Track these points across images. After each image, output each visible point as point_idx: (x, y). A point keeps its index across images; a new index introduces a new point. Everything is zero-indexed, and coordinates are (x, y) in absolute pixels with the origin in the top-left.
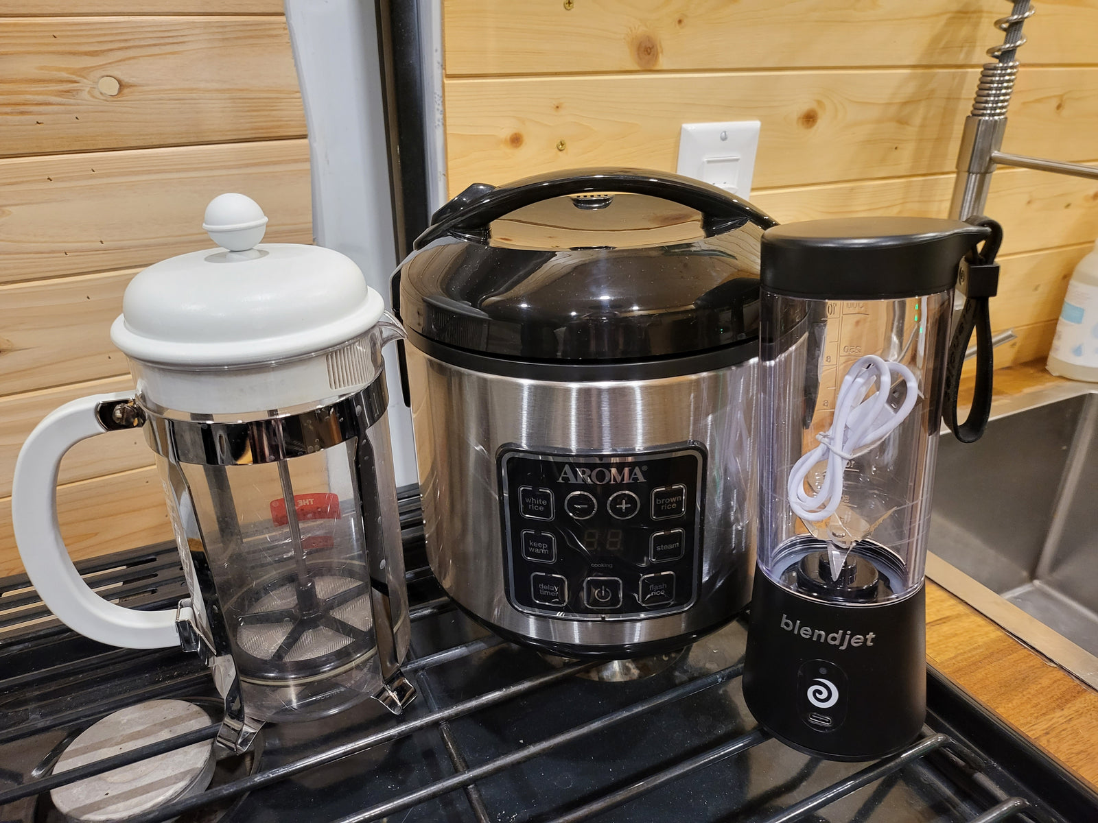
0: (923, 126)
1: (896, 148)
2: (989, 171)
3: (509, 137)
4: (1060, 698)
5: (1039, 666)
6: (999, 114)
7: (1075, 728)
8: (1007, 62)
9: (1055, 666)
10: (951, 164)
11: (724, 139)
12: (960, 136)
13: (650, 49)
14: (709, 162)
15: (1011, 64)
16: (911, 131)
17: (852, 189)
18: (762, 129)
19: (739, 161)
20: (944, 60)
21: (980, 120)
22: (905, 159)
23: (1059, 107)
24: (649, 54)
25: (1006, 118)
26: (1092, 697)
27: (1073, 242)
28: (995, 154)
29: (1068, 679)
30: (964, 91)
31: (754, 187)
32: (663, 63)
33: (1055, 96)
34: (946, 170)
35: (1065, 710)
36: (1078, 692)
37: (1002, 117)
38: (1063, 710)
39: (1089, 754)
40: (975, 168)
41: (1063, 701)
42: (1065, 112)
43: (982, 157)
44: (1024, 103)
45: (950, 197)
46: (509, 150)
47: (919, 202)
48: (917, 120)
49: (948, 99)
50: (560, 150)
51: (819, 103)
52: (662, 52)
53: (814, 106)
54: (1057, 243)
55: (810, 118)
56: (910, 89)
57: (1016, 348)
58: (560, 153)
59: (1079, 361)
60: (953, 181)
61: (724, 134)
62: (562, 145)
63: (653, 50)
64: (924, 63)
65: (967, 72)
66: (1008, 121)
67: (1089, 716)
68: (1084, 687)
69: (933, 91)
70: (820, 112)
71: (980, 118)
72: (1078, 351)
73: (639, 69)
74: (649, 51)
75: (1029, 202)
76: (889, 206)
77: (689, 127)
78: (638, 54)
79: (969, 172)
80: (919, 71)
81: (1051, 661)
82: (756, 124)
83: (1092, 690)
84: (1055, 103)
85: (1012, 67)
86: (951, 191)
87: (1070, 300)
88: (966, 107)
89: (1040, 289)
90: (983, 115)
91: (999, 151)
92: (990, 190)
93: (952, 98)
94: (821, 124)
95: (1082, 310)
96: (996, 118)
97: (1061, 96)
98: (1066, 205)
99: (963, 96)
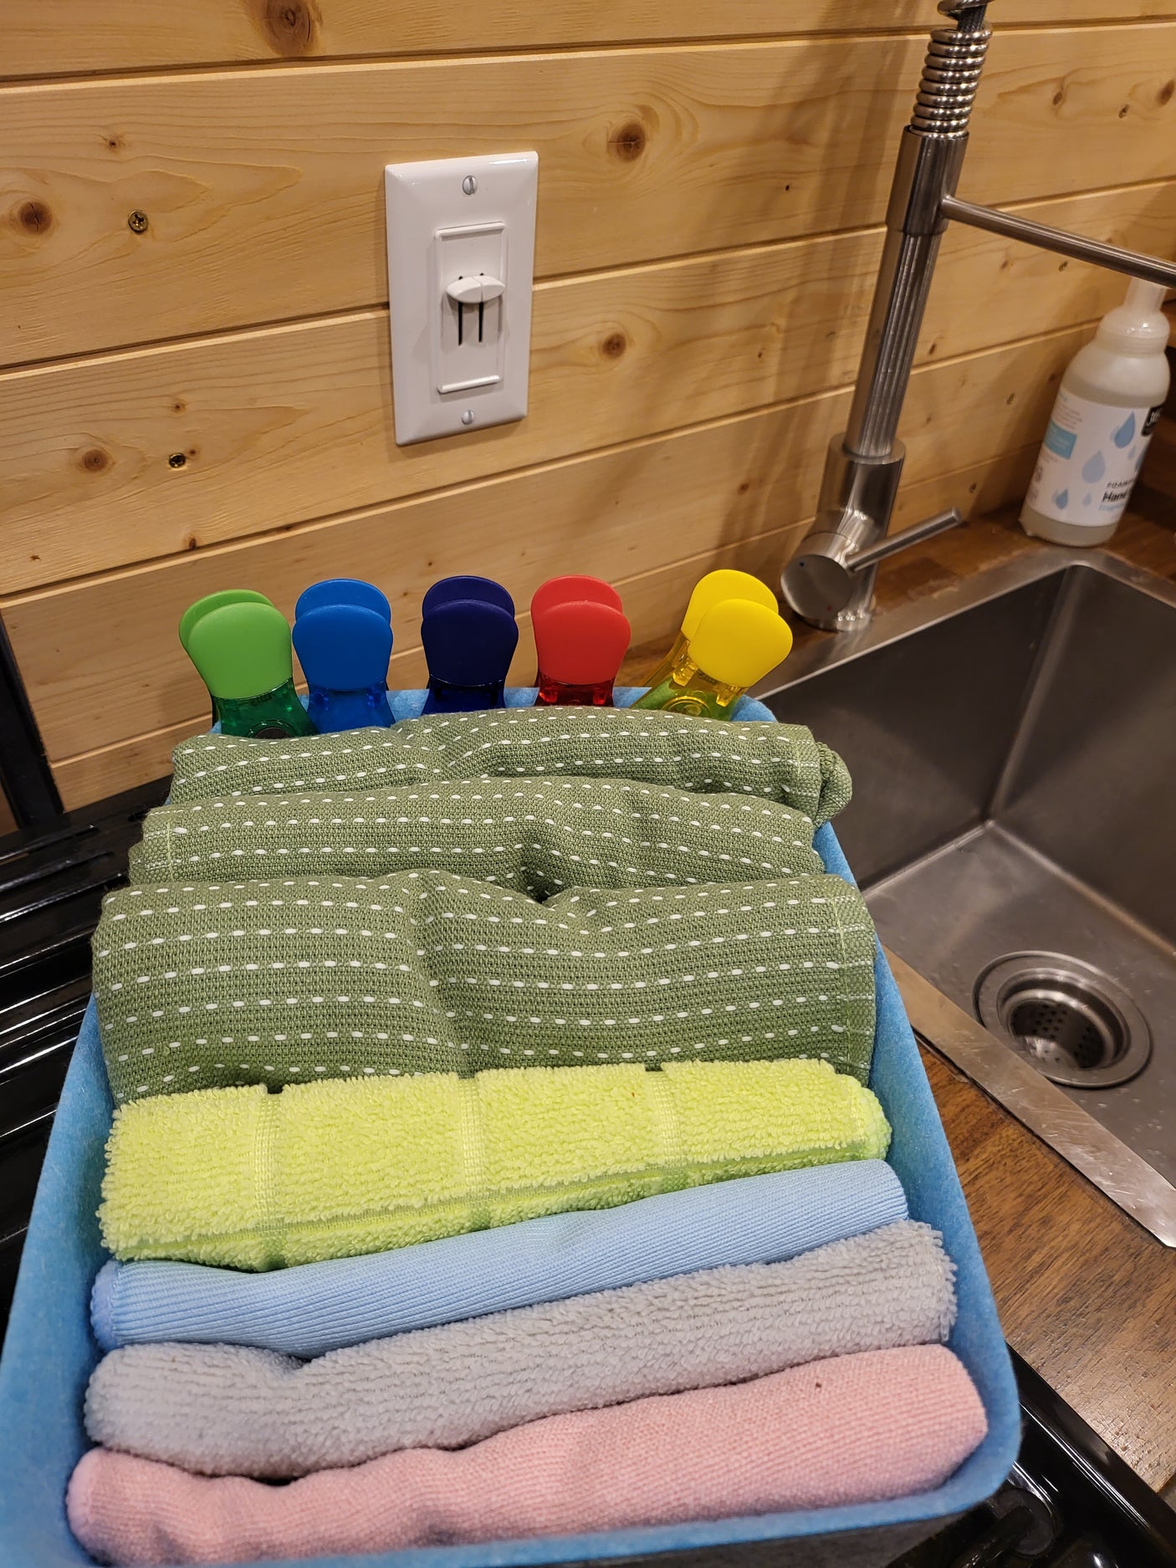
0: (833, 145)
1: (787, 188)
2: (936, 231)
3: (16, 212)
4: (967, 1139)
5: (945, 1083)
6: (956, 129)
7: (981, 1191)
8: (970, 32)
9: (966, 1080)
10: (880, 210)
11: (470, 191)
12: (895, 159)
13: (293, 14)
14: (445, 237)
15: (976, 35)
16: (813, 155)
17: (714, 265)
18: (542, 167)
19: (504, 232)
20: (867, 19)
21: (924, 139)
22: (803, 205)
23: (1058, 99)
24: (293, 25)
25: (966, 135)
26: (1011, 1132)
27: (1069, 323)
28: (947, 200)
29: (982, 1102)
30: (902, 77)
31: (539, 274)
32: (325, 40)
33: (1053, 80)
34: (873, 220)
35: (972, 1160)
36: (993, 1126)
37: (960, 133)
38: (968, 1160)
39: (994, 1237)
40: (915, 225)
41: (971, 1143)
42: (1067, 108)
43: (926, 206)
44: (1000, 95)
45: (877, 267)
46: (25, 239)
47: (829, 279)
48: (823, 135)
49: (876, 92)
50: (139, 232)
51: (646, 111)
52: (320, 20)
53: (637, 117)
54: (1043, 327)
55: (630, 142)
56: (809, 77)
57: (976, 492)
58: (138, 237)
59: (1063, 516)
60: (883, 239)
61: (467, 181)
62: (141, 220)
63: (298, 15)
64: (833, 26)
65: (907, 42)
66: (970, 142)
67: (1002, 1168)
68: (1001, 1115)
69: (849, 79)
70: (648, 129)
71: (925, 134)
72: (1062, 501)
73: (276, 56)
74: (291, 17)
75: (1005, 265)
76: (779, 291)
77: (399, 170)
78: (270, 25)
79: (905, 232)
80: (824, 42)
81: (962, 1073)
82: (528, 159)
83: (1012, 1120)
84: (1050, 92)
85: (979, 41)
86: (879, 256)
87: (1059, 420)
88: (903, 109)
89: (1015, 401)
90: (930, 129)
91: (953, 195)
92: (941, 251)
93: (883, 91)
94: (653, 150)
95: (1074, 437)
96: (951, 135)
97: (1061, 81)
98: (1059, 265)
99: (900, 87)
